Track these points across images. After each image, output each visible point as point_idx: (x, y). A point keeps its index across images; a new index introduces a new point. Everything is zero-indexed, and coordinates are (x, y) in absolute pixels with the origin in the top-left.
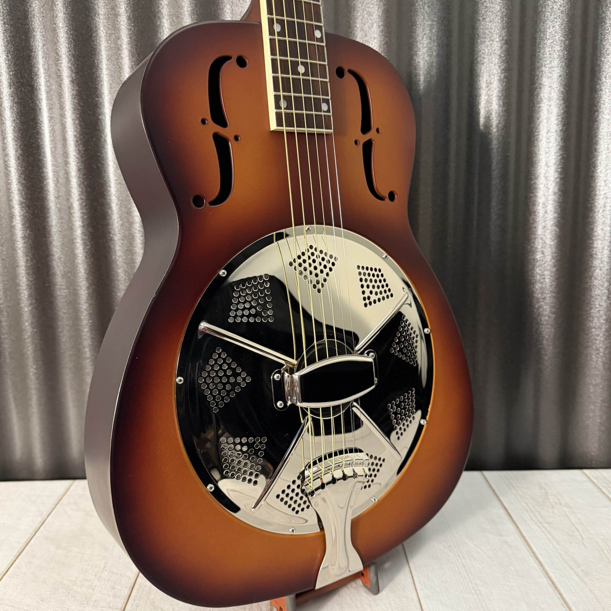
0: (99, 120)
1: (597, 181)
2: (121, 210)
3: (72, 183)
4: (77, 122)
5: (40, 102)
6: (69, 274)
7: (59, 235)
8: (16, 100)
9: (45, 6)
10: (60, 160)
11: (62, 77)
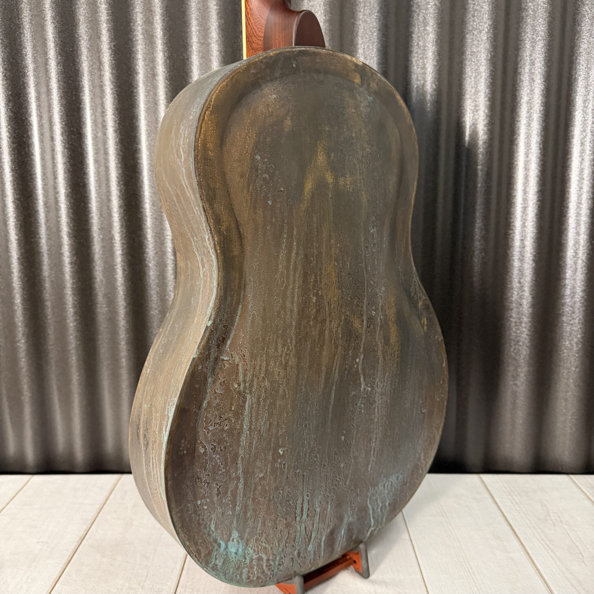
0: (137, 163)
2: (155, 241)
3: (114, 218)
4: (119, 165)
5: (87, 148)
6: (109, 295)
7: (101, 261)
9: (94, 66)
10: (104, 197)
11: (107, 127)
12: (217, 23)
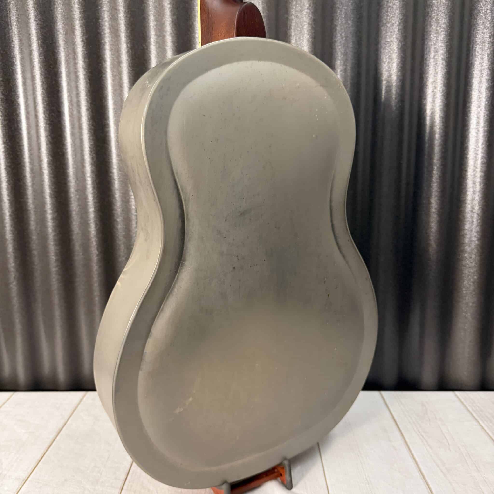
0: (107, 136)
1: (468, 181)
3: (88, 182)
6: (84, 245)
7: (78, 217)
8: (48, 122)
9: (70, 56)
10: (79, 164)
12: (171, 19)
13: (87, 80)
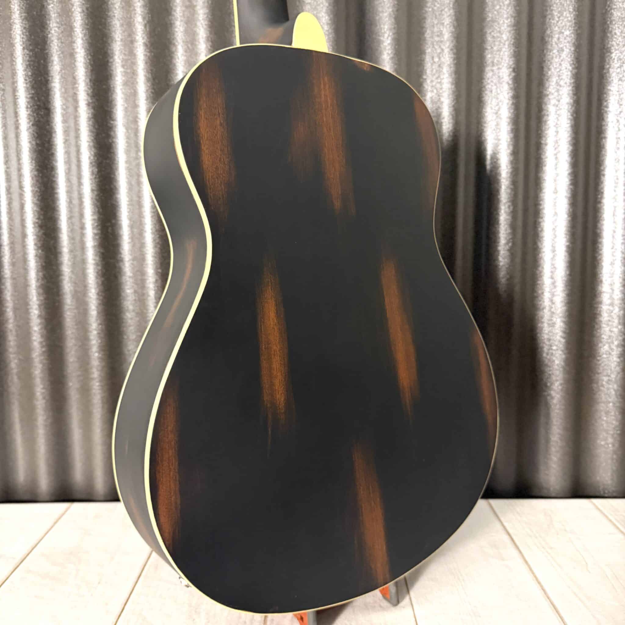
2: (132, 232)
3: (86, 204)
8: (33, 122)
9: (64, 32)
11: (79, 101)
13: (88, 64)
